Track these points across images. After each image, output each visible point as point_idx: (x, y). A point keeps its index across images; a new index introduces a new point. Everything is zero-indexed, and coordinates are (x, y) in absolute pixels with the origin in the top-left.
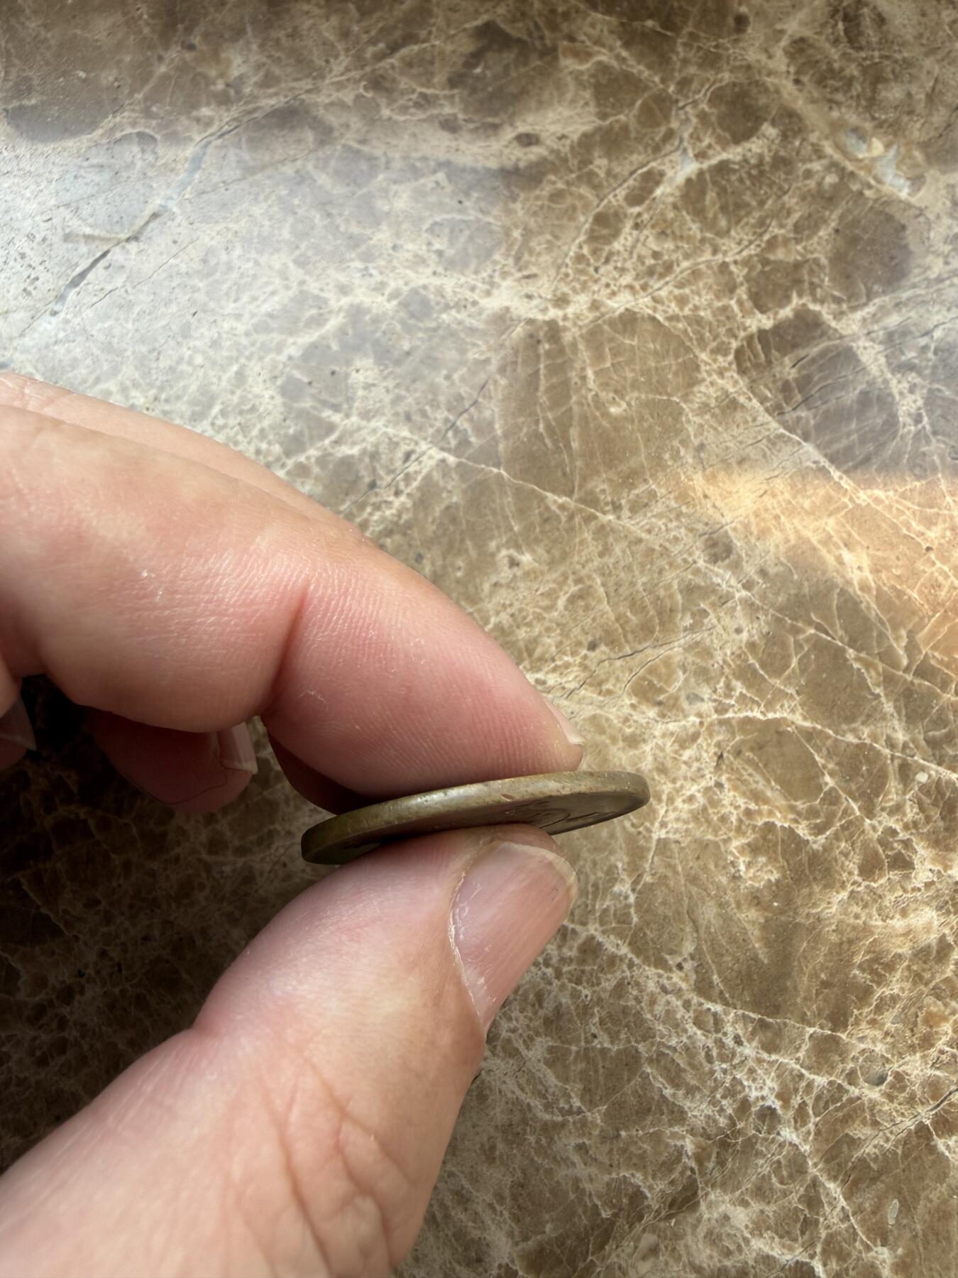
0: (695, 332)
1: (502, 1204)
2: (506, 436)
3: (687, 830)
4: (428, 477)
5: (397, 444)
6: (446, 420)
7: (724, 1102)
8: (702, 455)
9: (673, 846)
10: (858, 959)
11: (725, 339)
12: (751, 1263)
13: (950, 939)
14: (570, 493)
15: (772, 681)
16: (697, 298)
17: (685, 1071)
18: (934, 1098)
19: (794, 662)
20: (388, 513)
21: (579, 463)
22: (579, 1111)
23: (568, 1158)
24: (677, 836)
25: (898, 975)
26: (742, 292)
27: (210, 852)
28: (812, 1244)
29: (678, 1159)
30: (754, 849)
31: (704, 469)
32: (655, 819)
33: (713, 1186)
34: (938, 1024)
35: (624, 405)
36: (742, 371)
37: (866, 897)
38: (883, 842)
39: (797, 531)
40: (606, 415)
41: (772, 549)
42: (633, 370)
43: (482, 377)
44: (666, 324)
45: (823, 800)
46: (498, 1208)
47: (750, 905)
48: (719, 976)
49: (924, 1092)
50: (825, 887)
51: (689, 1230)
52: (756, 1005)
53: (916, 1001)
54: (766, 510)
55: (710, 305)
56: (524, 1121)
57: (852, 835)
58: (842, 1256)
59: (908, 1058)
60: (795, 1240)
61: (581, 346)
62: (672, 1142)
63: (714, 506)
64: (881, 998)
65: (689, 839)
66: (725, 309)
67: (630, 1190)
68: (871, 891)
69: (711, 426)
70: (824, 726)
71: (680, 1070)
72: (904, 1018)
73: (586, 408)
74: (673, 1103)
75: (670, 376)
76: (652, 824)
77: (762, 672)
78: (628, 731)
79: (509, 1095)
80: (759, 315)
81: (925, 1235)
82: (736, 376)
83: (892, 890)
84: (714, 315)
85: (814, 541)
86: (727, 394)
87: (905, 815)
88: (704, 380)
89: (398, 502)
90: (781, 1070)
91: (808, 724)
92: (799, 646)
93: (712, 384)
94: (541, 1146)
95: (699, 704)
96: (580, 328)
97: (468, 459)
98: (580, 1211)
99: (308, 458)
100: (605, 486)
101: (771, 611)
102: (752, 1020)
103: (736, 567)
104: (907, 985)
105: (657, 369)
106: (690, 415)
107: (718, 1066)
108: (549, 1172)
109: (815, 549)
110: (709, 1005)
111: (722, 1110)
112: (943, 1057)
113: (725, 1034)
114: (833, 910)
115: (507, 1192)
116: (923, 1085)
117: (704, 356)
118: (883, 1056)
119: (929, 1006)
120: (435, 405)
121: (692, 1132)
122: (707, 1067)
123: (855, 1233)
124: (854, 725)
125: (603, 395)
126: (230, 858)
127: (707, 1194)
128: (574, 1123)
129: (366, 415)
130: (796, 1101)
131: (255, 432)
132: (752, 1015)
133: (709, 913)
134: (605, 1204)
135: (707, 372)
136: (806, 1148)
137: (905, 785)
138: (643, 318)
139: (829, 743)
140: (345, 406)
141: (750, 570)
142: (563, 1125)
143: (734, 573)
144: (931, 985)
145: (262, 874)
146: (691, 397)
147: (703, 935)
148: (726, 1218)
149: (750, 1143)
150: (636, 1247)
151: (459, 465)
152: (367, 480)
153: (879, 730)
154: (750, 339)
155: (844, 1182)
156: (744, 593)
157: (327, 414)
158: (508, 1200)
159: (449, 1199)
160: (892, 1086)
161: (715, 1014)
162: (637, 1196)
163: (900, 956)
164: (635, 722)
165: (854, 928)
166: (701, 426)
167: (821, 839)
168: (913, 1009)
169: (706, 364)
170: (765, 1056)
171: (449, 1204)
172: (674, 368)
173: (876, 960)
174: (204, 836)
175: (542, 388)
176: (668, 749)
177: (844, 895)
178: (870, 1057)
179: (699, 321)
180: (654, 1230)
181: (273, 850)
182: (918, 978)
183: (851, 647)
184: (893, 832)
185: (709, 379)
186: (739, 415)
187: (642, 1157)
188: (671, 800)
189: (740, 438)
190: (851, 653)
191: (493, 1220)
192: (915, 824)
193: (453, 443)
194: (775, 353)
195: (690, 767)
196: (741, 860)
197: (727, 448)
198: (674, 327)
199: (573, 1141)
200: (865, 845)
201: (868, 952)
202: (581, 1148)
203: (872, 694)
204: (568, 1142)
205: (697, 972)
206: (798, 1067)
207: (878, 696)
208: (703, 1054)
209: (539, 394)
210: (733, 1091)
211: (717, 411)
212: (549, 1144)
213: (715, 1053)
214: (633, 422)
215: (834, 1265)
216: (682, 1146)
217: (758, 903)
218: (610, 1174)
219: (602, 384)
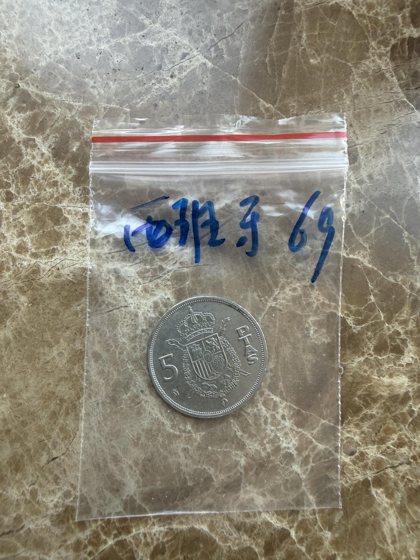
0: (373, 28)
1: (136, 467)
2: (245, 59)
3: (287, 305)
4: (193, 72)
5: (179, 47)
6: (213, 41)
7: (267, 445)
8: (356, 101)
9: (277, 312)
10: (359, 393)
11: (388, 36)
12: (259, 523)
13: (411, 394)
14: (273, 103)
15: (357, 238)
16: (379, 8)
17: (251, 425)
18: (377, 469)
19: (373, 231)
20: (165, 86)
21: (283, 87)
22: (189, 432)
23: (177, 453)
24: (281, 307)
25: (378, 405)
26: (407, 12)
27: (17, 252)
28: (293, 522)
29: (236, 466)
30: (320, 324)
31: (355, 110)
32: (272, 295)
33: (250, 483)
34: (391, 434)
35: (319, 60)
36: (393, 58)
37: (373, 363)
38: (390, 337)
39: (397, 159)
40: (307, 62)
41: (379, 165)
42: (330, 41)
43: (240, 20)
44: (357, 18)
45: (366, 307)
46: (134, 468)
47: (310, 352)
48: (283, 384)
49: (372, 464)
50: (353, 353)
51: (231, 501)
52: (298, 403)
53: (383, 420)
54: (383, 142)
55: (386, 14)
56: (159, 430)
57: (376, 330)
58: (306, 531)
59: (370, 446)
60: (285, 518)
61: (303, 18)
62: (234, 458)
63: (354, 132)
64: (365, 415)
65: (287, 310)
66: (394, 19)
67: (206, 476)
68: (378, 360)
69: (365, 86)
70: (379, 269)
71: (248, 424)
72: (373, 427)
73: (296, 55)
74: (241, 440)
75: (350, 50)
76: (269, 298)
77: (353, 232)
78: (270, 245)
79: (154, 415)
80: (412, 28)
81: (352, 531)
82: (388, 59)
83: (388, 363)
84: (387, 20)
85: (405, 167)
86: (380, 69)
87: (408, 326)
88: (369, 58)
89: (172, 81)
90: (302, 436)
91: (370, 266)
92: (378, 223)
93: (373, 61)
94: (165, 444)
95: (313, 240)
96: (306, 7)
97: (218, 66)
98: (177, 479)
99: (125, 41)
100: (295, 104)
101: (369, 200)
102: (294, 409)
103: (356, 170)
104: (381, 411)
105: (344, 44)
106: (355, 76)
107: (269, 427)
108: (165, 458)
109: (403, 172)
110: (273, 397)
111: (265, 449)
112: (389, 450)
113: (278, 413)
114: (354, 365)
115: (140, 462)
116: (373, 461)
117: (373, 44)
118: (357, 442)
119: (389, 423)
120: (208, 29)
121: (246, 455)
122: (263, 426)
123: (316, 522)
124: (395, 273)
125: (308, 50)
126: (28, 257)
127: (245, 486)
128: (185, 436)
129: (165, 25)
130: (305, 453)
131: (96, 17)
132: (294, 406)
133: (286, 351)
134: (191, 479)
135: (373, 53)
136: (303, 477)
137: (413, 311)
138: (344, 11)
139: (379, 279)
140: (154, 16)
141: (364, 174)
142: (179, 437)
143: (354, 173)
144: (393, 415)
145: (44, 271)
146: (359, 66)
147: (280, 361)
148: (252, 500)
149: (275, 468)
150: (201, 503)
151: (213, 69)
152: (156, 64)
153: (408, 279)
154: (403, 40)
155: (318, 497)
156: (357, 186)
157: (142, 17)
158: (141, 466)
159: (109, 458)
160: (357, 458)
161: (275, 402)
162: (209, 479)
163: (381, 396)
164: (276, 241)
165: (362, 377)
166: (360, 84)
167: (359, 328)
168: (380, 424)
169: (374, 49)
170: (295, 428)
171: (109, 461)
172: (354, 46)
173: (369, 395)
174: (16, 242)
175: (273, 37)
176: (289, 260)
177: (362, 359)
178: (350, 441)
179: (376, 22)
180: (213, 496)
181: (53, 260)
182: (388, 409)
183: (407, 230)
184: (399, 334)
185: (372, 58)
186: (383, 84)
187: (217, 461)
188: (283, 288)
189: (379, 97)
190: (406, 234)
191: (130, 473)
192: (411, 332)
193: (213, 55)
194: (415, 53)
195: (299, 272)
196: (312, 328)
197: (371, 101)
198: (361, 22)
199: (182, 446)
200: (381, 336)
201: (366, 390)
202: (185, 450)
203: (411, 259)
204: (179, 446)
205: (271, 379)
206: (311, 437)
207: (413, 261)
208: (263, 420)
209: (271, 40)
210: (274, 441)
211: (372, 78)
212: (169, 444)
213: (269, 421)
214: (321, 71)
215: (301, 534)
216: (239, 461)
217: (315, 353)
218: (197, 465)
219: (309, 43)
